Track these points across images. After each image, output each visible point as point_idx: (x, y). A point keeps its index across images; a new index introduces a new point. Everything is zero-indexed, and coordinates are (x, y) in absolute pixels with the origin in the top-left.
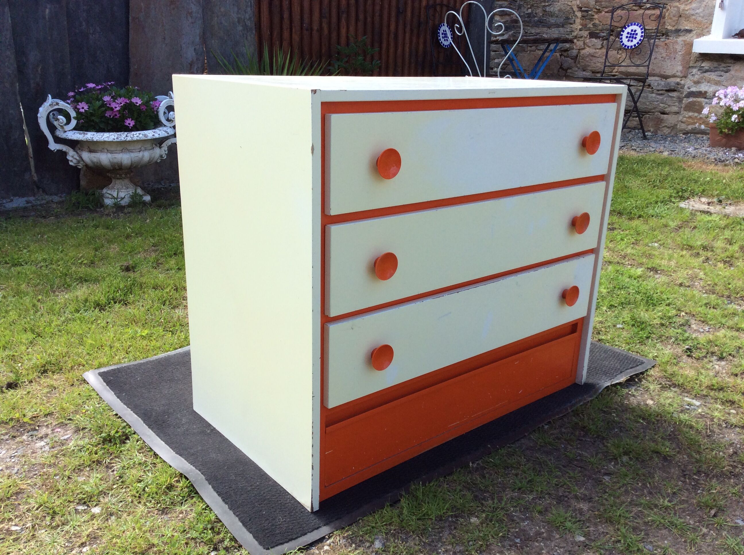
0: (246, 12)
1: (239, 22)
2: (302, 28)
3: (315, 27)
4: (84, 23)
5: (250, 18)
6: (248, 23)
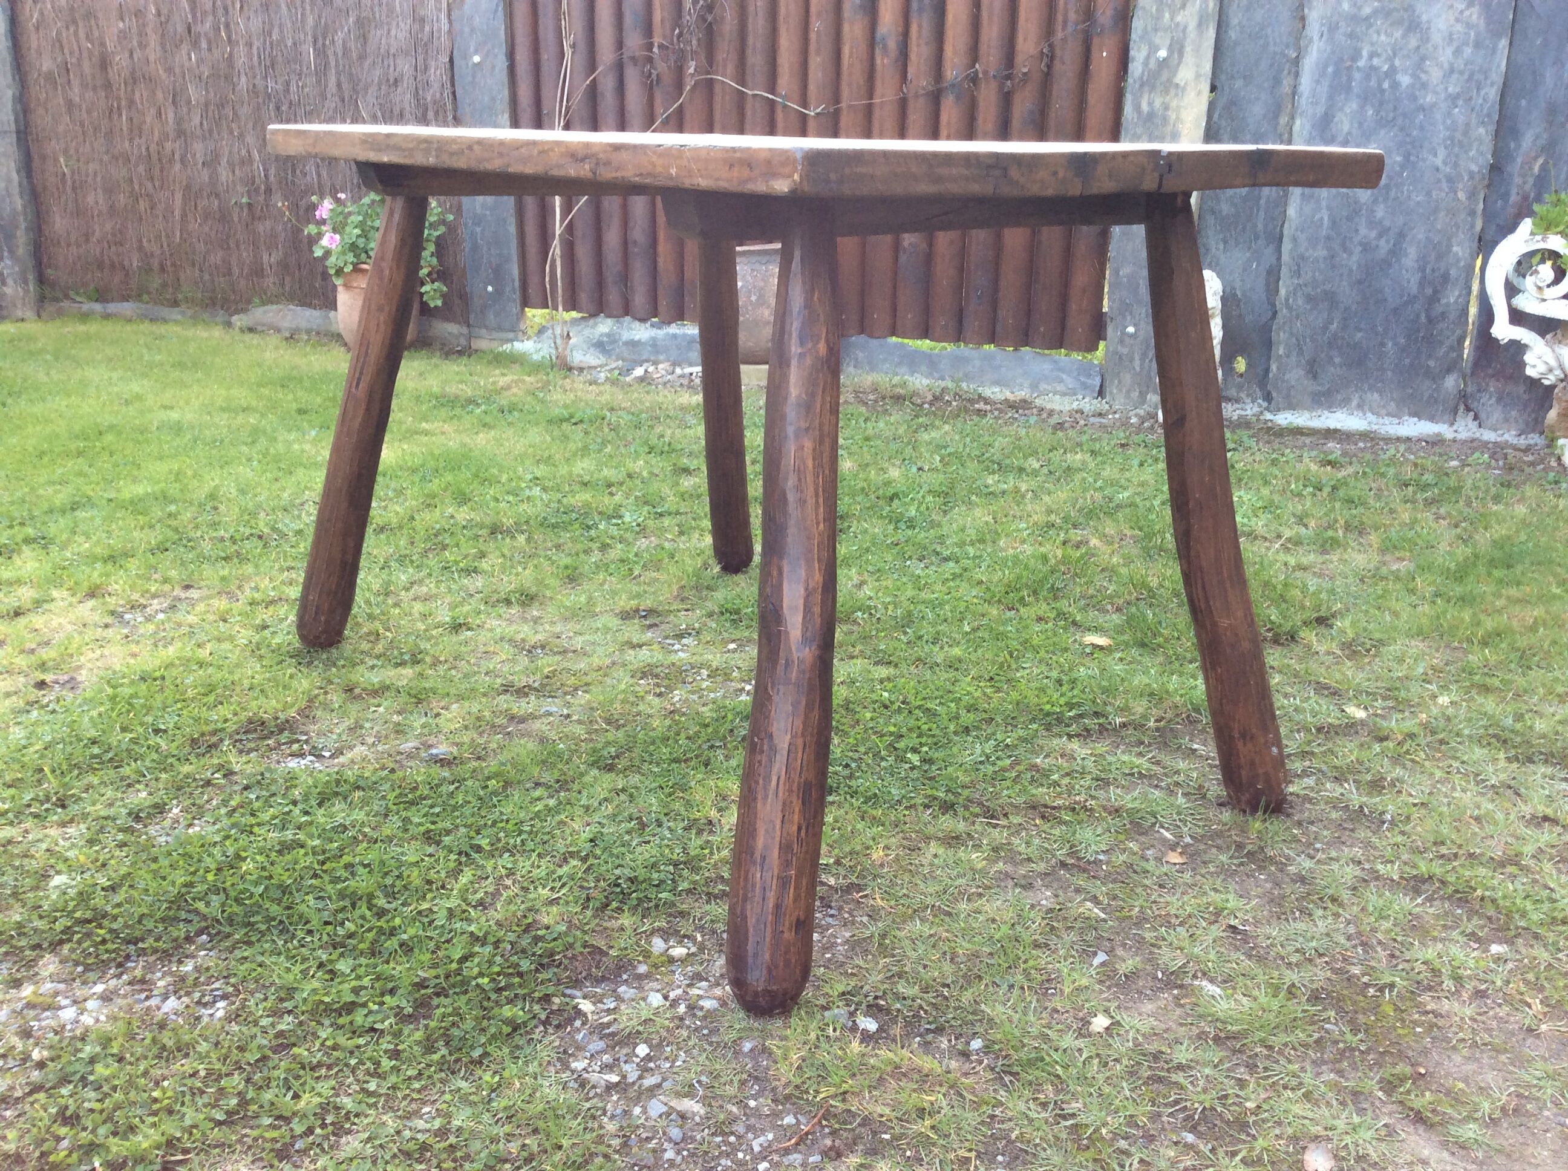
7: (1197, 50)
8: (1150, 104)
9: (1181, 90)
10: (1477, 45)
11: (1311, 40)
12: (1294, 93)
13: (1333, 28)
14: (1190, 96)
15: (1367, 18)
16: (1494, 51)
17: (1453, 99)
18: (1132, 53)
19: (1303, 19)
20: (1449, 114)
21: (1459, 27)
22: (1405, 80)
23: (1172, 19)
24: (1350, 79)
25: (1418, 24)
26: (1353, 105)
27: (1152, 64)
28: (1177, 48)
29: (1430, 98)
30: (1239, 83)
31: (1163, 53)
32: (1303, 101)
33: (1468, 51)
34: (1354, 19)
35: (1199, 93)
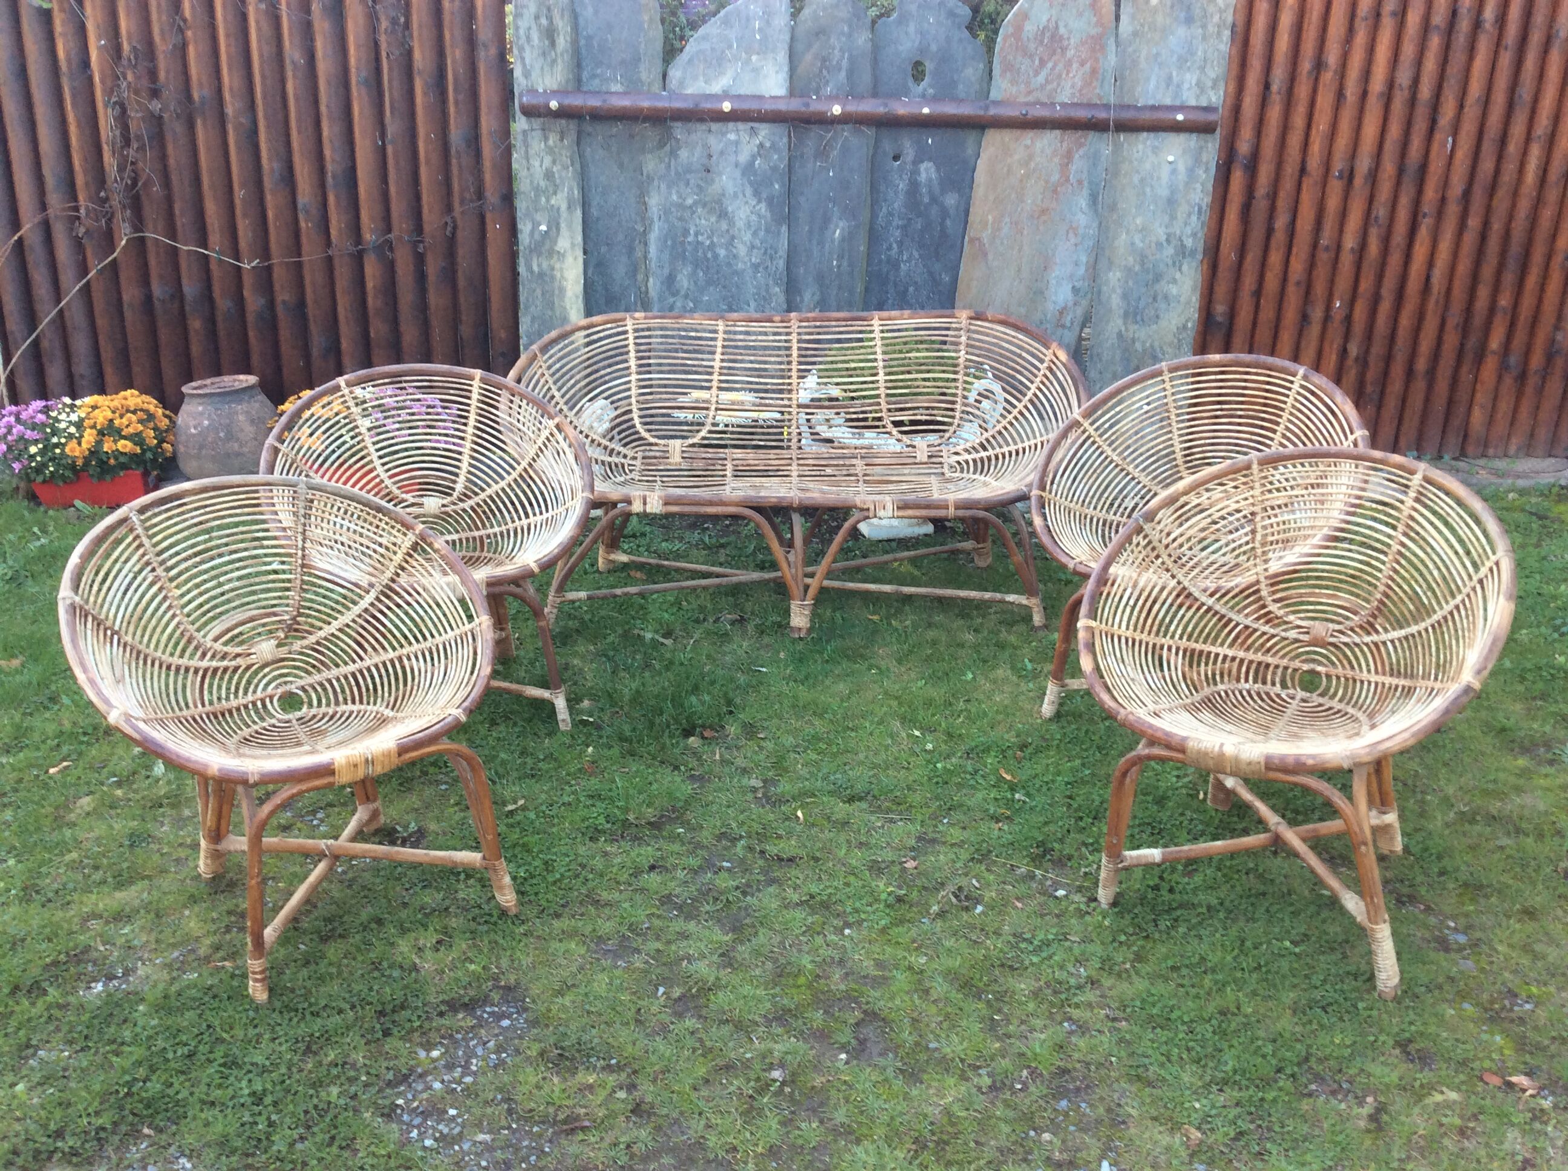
0: (1186, 224)
1: (1168, 241)
2: (1315, 245)
3: (1350, 242)
4: (895, 246)
5: (1194, 235)
6: (1189, 243)
7: (570, 227)
8: (539, 265)
9: (561, 256)
10: (767, 231)
11: (652, 221)
12: (645, 258)
13: (667, 212)
14: (570, 259)
15: (691, 207)
16: (779, 233)
17: (756, 267)
18: (520, 226)
19: (645, 203)
20: (755, 278)
21: (754, 218)
22: (722, 252)
23: (548, 200)
24: (684, 251)
25: (726, 214)
26: (687, 270)
27: (537, 236)
28: (555, 225)
29: (740, 266)
30: (604, 249)
31: (543, 228)
32: (653, 265)
33: (762, 233)
34: (681, 206)
35: (575, 258)
